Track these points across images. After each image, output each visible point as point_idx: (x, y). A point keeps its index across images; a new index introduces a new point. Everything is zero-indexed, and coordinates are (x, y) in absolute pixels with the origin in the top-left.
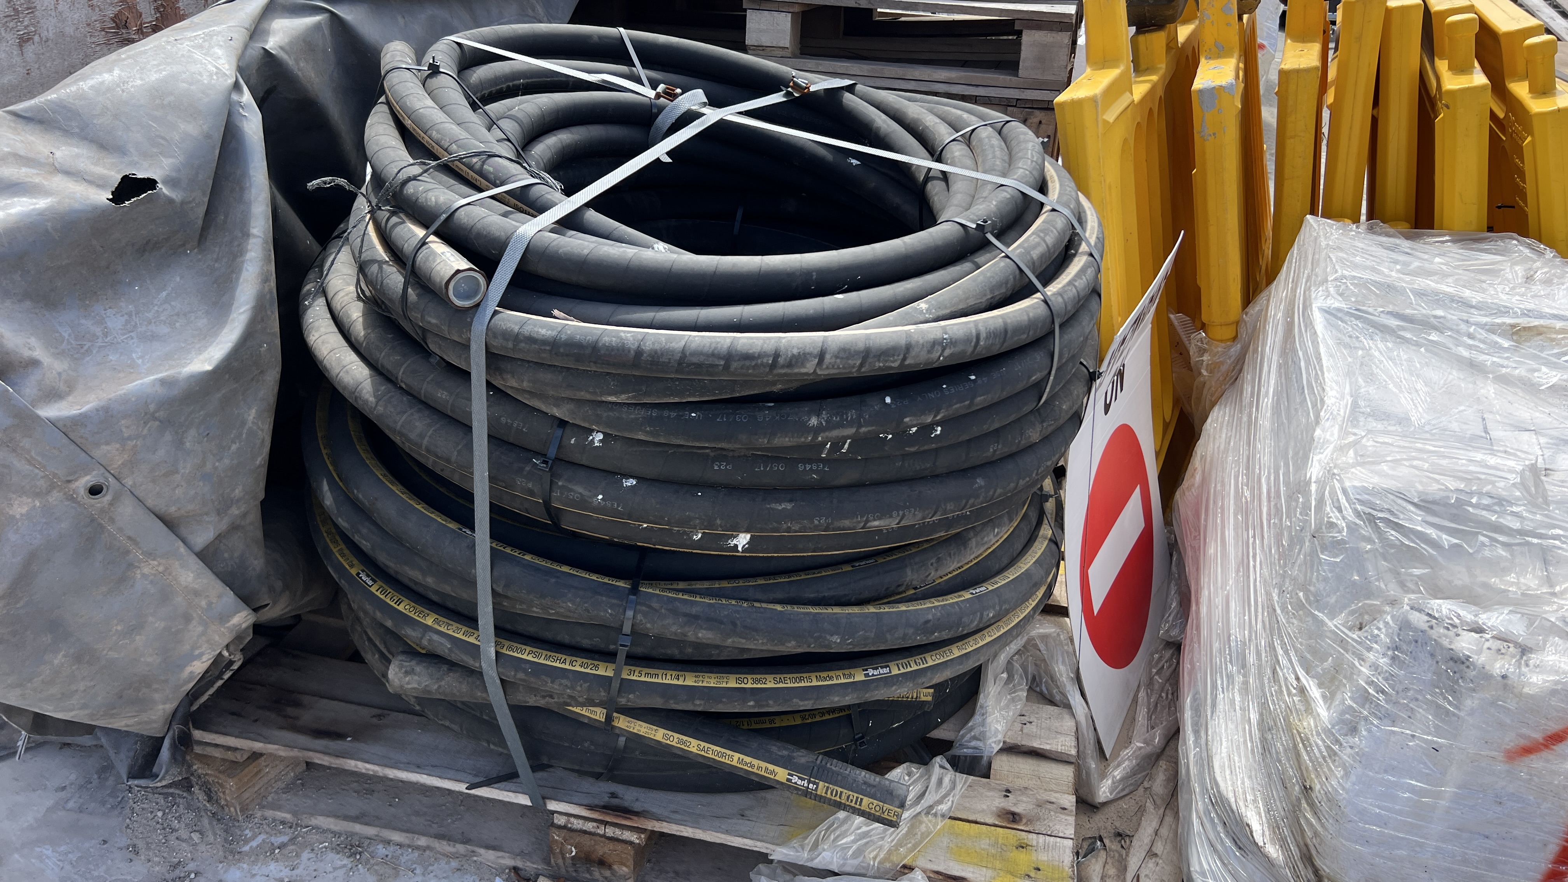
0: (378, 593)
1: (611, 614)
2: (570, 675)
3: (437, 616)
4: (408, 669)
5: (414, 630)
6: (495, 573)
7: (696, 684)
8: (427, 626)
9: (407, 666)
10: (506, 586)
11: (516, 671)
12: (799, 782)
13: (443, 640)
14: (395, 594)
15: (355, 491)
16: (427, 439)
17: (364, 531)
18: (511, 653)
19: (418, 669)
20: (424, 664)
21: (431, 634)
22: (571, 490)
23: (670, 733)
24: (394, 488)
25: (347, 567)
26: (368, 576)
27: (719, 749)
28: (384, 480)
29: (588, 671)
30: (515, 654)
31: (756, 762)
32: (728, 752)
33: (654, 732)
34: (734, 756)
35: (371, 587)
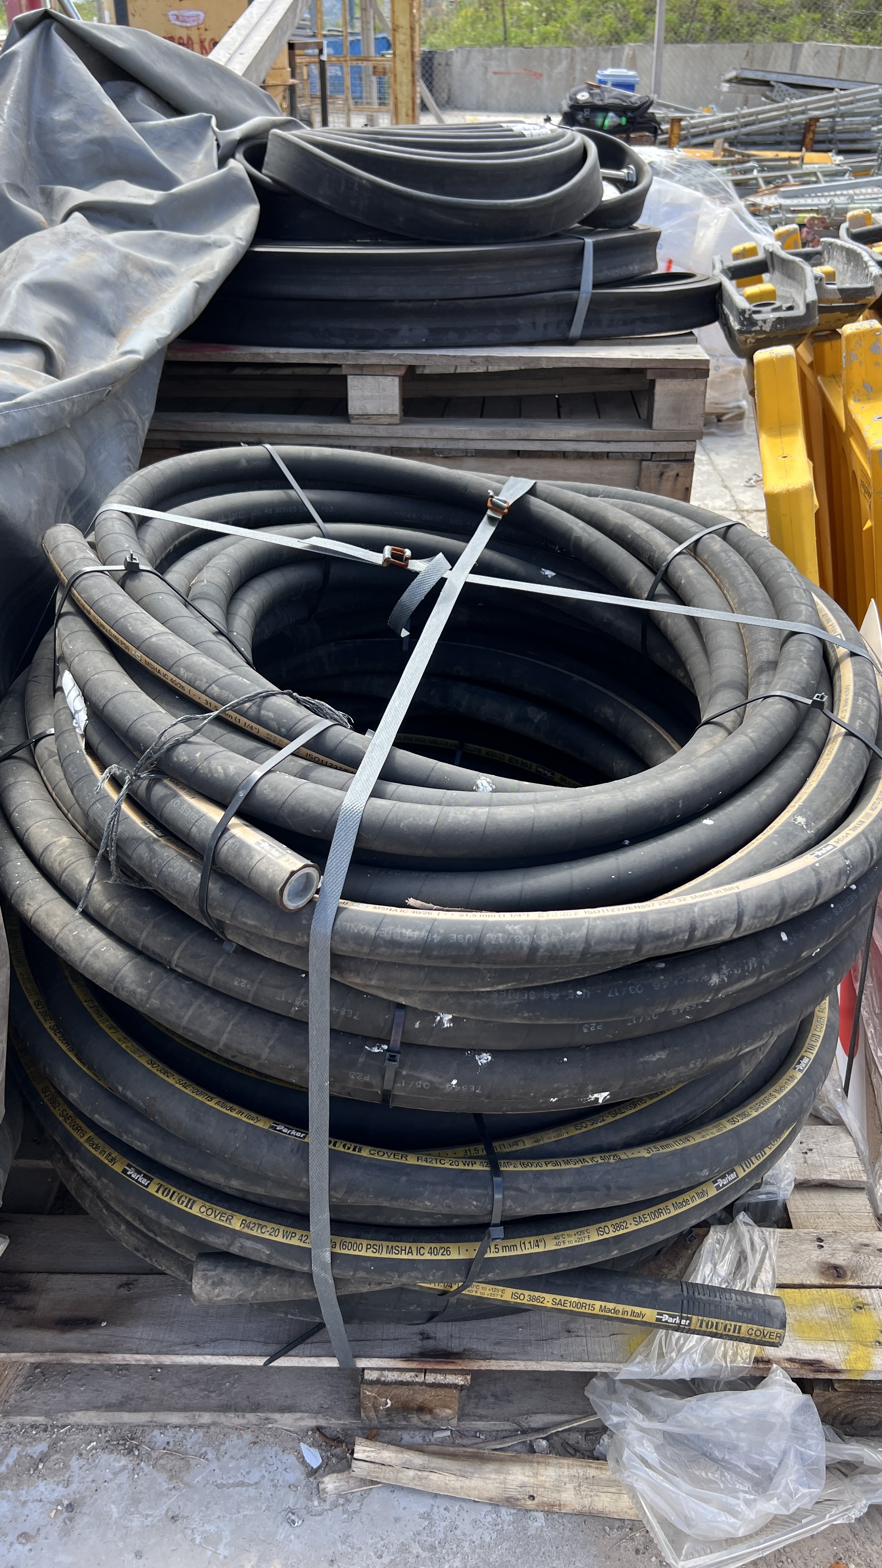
0: (159, 1195)
1: (476, 1206)
2: (421, 1267)
3: (244, 1217)
4: (215, 1279)
5: (219, 1237)
6: (334, 1180)
7: (558, 1247)
8: (234, 1230)
9: (212, 1277)
10: (349, 1192)
11: (355, 1271)
12: (671, 1320)
13: (259, 1246)
14: (182, 1193)
15: (120, 1088)
16: (225, 1036)
17: (137, 1131)
18: (346, 1252)
19: (227, 1277)
20: (234, 1270)
21: (241, 1240)
22: (419, 1079)
23: (520, 1291)
24: (171, 1081)
25: (106, 1162)
26: (139, 1173)
27: (576, 1299)
28: (154, 1070)
29: (440, 1257)
30: (352, 1252)
31: (620, 1307)
32: (588, 1302)
33: (500, 1293)
34: (594, 1305)
35: (147, 1187)
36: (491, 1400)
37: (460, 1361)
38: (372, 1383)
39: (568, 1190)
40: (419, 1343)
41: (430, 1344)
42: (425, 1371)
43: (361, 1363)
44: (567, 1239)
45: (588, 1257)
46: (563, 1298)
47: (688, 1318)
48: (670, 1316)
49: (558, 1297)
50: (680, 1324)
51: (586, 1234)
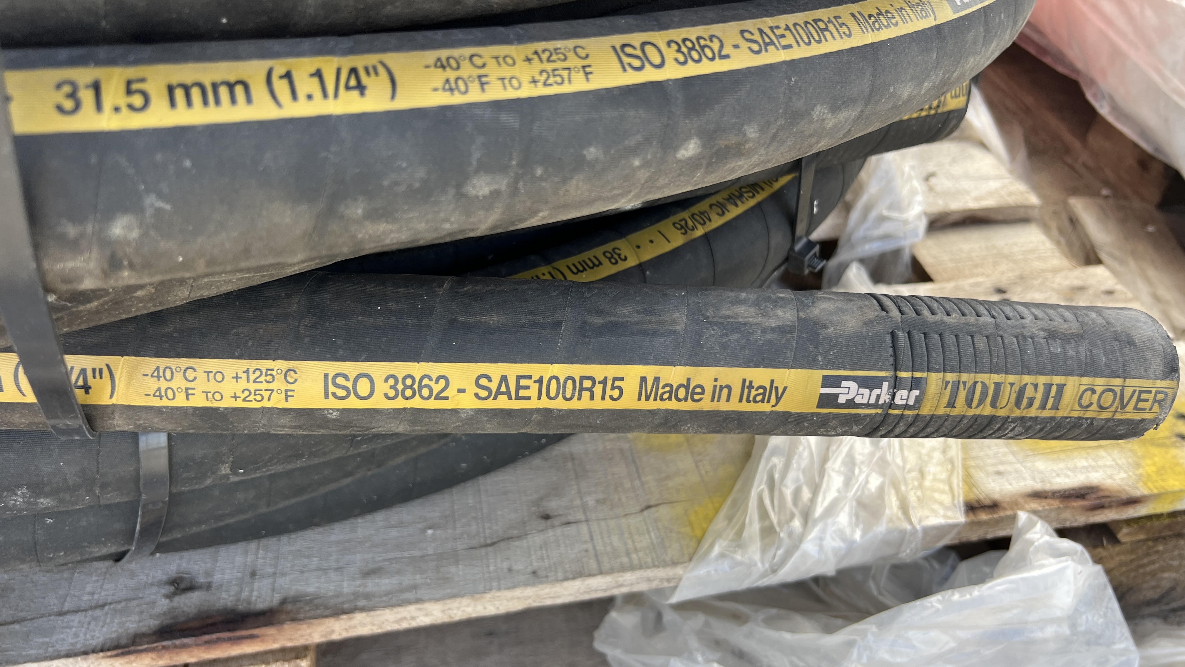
7: (457, 99)
12: (864, 396)
23: (351, 368)
31: (705, 376)
32: (598, 371)
33: (279, 384)
34: (622, 379)
40: (164, 605)
41: (192, 603)
44: (493, 71)
45: (592, 152)
46: (511, 371)
47: (915, 384)
48: (865, 383)
49: (496, 370)
50: (891, 405)
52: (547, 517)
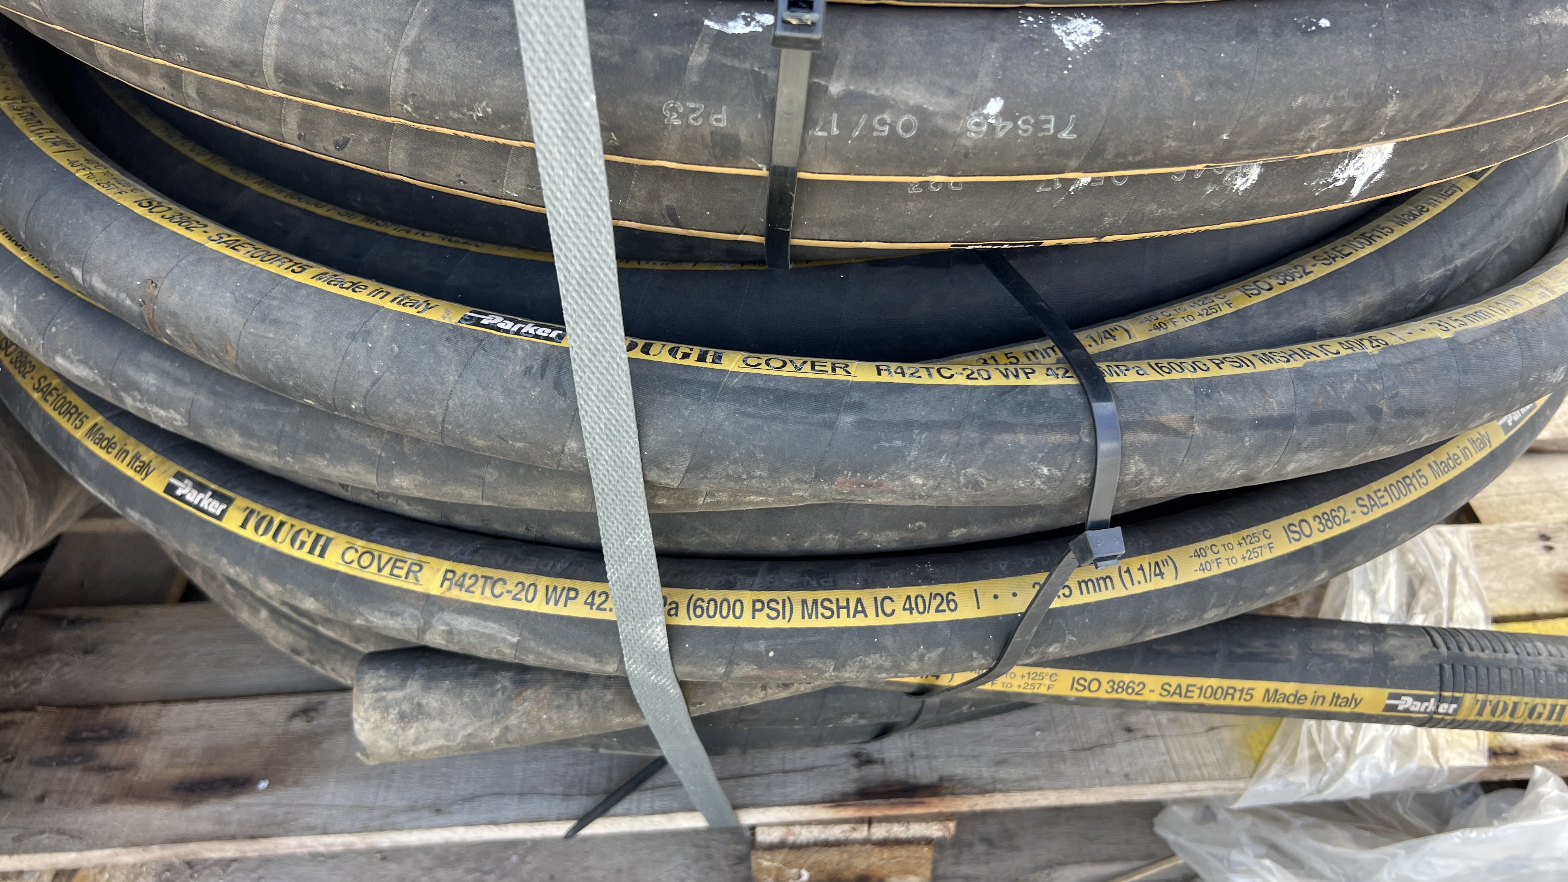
0: (248, 533)
1: (1049, 479)
2: (888, 641)
3: (448, 565)
4: (406, 707)
5: (393, 615)
7: (1207, 574)
8: (427, 597)
9: (397, 702)
11: (731, 663)
12: (1417, 706)
13: (491, 627)
14: (299, 524)
15: (77, 273)
17: (150, 380)
18: (704, 622)
19: (433, 700)
20: (446, 684)
21: (447, 617)
23: (1088, 675)
24: (197, 236)
25: (130, 473)
26: (200, 488)
27: (1214, 682)
28: (155, 218)
29: (932, 617)
30: (718, 622)
31: (1309, 689)
32: (1239, 684)
33: (1047, 682)
34: (1253, 689)
35: (220, 517)
36: (980, 848)
37: (935, 800)
38: (771, 848)
39: (1285, 422)
40: (854, 773)
41: (875, 773)
42: (870, 821)
43: (748, 818)
44: (1223, 555)
45: (1270, 589)
46: (1184, 681)
47: (1454, 700)
48: (1417, 698)
49: (1174, 680)
50: (1436, 712)
51: (1264, 542)
52: (1129, 730)
